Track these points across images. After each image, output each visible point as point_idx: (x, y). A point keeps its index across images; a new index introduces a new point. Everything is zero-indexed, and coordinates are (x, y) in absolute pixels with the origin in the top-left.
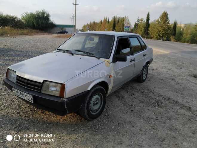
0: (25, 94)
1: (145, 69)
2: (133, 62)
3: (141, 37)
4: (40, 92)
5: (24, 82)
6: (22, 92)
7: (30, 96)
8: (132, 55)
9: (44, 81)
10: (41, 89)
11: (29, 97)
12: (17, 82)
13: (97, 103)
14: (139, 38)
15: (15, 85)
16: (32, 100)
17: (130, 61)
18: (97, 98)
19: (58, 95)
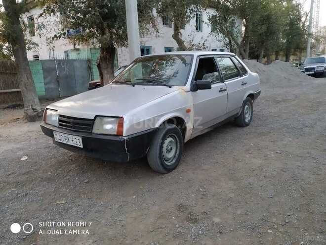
0: (70, 137)
1: (246, 106)
2: (225, 93)
3: (236, 56)
4: (91, 132)
5: (69, 123)
6: (66, 135)
7: (77, 138)
8: (223, 82)
9: (96, 116)
10: (92, 128)
11: (76, 141)
12: (60, 125)
13: (171, 149)
14: (233, 58)
15: (57, 128)
16: (82, 144)
17: (220, 91)
18: (171, 142)
19: (115, 133)
